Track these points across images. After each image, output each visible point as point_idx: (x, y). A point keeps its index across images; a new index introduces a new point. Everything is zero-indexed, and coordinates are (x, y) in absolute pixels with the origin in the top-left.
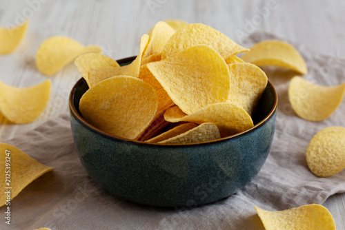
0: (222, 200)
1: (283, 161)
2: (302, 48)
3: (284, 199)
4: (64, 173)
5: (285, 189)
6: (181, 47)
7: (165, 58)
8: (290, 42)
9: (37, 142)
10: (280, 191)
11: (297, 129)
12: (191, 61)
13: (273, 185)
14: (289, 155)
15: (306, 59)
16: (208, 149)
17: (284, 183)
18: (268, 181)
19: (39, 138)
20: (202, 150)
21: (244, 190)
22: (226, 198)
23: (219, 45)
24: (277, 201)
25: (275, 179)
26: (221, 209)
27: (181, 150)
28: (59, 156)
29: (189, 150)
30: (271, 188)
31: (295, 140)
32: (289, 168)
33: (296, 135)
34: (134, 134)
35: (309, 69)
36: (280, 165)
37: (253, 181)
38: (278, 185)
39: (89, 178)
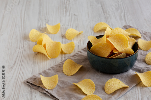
0: (126, 71)
1: (139, 61)
2: (139, 30)
3: (141, 70)
4: (85, 66)
5: (141, 68)
6: (114, 34)
7: (110, 37)
8: (135, 28)
9: (75, 59)
10: (140, 68)
11: (141, 53)
12: (118, 38)
13: (138, 67)
14: (141, 60)
15: (141, 33)
16: (125, 59)
17: (141, 67)
18: (137, 66)
19: (75, 58)
20: (123, 59)
21: (131, 69)
22: (127, 71)
23: (123, 33)
24: (140, 71)
25: (138, 66)
26: (127, 73)
27: (118, 59)
28: (82, 62)
29: (120, 59)
30: (138, 68)
31: (141, 56)
32: (141, 63)
33: (141, 55)
34: (106, 56)
35: (142, 36)
36: (139, 62)
37: (133, 67)
38: (139, 67)
39: (92, 67)
